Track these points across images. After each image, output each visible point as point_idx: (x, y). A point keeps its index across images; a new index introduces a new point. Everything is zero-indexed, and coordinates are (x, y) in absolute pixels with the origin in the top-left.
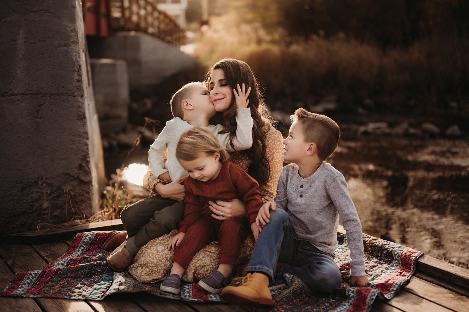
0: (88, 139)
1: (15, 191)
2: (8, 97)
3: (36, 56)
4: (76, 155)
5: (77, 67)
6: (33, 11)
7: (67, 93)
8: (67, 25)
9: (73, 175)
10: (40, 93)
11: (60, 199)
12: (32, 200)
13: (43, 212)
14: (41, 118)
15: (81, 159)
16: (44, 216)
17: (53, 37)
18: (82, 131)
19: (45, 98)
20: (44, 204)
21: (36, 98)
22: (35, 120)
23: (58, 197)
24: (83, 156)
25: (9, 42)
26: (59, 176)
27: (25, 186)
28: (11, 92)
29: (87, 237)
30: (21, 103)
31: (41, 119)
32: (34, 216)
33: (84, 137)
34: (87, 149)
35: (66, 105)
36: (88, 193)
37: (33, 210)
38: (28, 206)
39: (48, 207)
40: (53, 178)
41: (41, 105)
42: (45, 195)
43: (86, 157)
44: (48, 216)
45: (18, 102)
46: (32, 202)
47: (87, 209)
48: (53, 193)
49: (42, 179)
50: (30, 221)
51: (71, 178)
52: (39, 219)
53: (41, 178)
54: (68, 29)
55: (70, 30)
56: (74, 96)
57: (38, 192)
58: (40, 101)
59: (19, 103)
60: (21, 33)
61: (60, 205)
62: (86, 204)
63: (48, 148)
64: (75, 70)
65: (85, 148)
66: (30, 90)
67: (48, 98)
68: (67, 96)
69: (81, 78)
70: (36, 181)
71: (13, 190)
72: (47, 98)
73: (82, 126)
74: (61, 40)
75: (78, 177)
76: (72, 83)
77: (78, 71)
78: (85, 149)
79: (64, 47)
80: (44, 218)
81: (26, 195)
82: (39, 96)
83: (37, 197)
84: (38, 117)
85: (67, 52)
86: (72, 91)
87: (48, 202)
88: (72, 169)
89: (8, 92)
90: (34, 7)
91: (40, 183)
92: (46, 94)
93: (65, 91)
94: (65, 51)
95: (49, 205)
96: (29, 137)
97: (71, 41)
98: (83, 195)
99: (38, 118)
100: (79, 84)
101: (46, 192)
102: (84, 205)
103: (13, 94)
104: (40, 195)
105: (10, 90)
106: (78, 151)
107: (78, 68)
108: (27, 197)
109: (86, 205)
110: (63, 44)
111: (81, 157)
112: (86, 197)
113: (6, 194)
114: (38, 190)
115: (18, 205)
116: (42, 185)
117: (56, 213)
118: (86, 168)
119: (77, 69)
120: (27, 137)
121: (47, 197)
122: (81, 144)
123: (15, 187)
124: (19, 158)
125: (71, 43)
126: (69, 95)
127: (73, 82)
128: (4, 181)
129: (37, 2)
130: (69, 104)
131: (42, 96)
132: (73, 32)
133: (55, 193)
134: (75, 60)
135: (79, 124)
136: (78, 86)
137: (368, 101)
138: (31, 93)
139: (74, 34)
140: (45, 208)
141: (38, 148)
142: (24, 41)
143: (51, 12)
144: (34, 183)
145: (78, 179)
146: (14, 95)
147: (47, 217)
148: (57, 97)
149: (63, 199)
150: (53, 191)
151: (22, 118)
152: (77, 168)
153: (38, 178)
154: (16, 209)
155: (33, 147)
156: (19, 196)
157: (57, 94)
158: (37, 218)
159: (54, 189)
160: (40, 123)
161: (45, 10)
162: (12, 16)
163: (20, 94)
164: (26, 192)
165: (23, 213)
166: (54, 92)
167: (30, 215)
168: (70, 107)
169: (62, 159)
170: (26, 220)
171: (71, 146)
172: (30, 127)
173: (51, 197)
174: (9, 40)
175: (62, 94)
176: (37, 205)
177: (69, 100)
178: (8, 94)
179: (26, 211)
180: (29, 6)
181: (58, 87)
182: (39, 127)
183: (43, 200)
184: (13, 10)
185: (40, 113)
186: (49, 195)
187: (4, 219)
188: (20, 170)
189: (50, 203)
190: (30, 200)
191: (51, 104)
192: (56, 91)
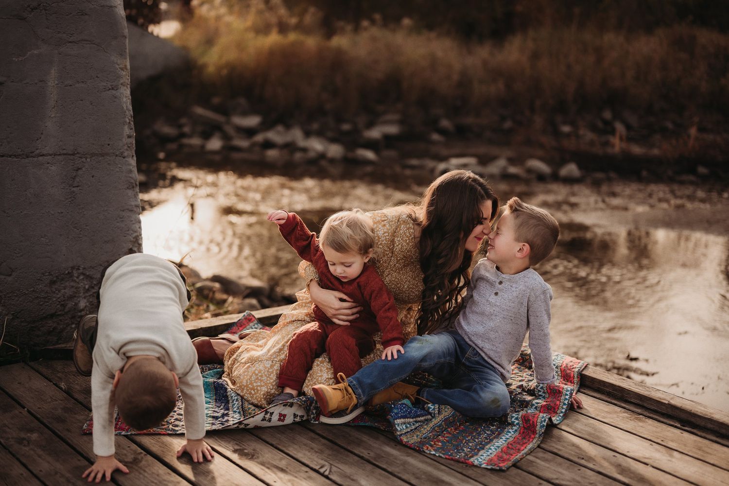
1: (41, 286)
2: (34, 159)
3: (72, 103)
4: (125, 236)
5: (128, 118)
6: (70, 42)
7: (114, 153)
8: (116, 61)
10: (78, 153)
12: (64, 297)
13: (79, 314)
14: (78, 187)
17: (97, 77)
18: (133, 203)
19: (84, 160)
20: (81, 302)
21: (72, 160)
22: (70, 190)
24: (134, 238)
25: (36, 83)
26: (101, 265)
27: (55, 279)
28: (38, 151)
30: (51, 166)
31: (79, 188)
32: (66, 320)
33: (135, 212)
34: (140, 227)
35: (112, 169)
37: (65, 311)
38: (59, 306)
39: (86, 307)
40: (93, 268)
41: (78, 169)
42: (82, 291)
43: (138, 238)
45: (48, 165)
46: (64, 301)
48: (93, 288)
49: (78, 269)
50: (61, 327)
52: (73, 323)
53: (77, 267)
54: (117, 66)
55: (120, 68)
57: (73, 287)
58: (78, 164)
59: (48, 167)
60: (53, 71)
63: (87, 227)
64: (126, 122)
65: (137, 226)
66: (64, 149)
67: (88, 160)
68: (114, 157)
70: (70, 271)
71: (38, 285)
72: (86, 160)
73: (133, 197)
74: (107, 81)
76: (121, 140)
77: (130, 123)
78: (138, 228)
79: (111, 91)
81: (56, 290)
82: (76, 158)
83: (71, 293)
84: (74, 185)
85: (116, 98)
86: (121, 151)
87: (85, 301)
89: (33, 152)
90: (71, 37)
91: (76, 275)
92: (86, 154)
93: (111, 151)
94: (113, 96)
95: (88, 304)
96: (62, 213)
97: (120, 83)
99: (74, 187)
100: (129, 140)
101: (84, 286)
103: (41, 154)
104: (75, 290)
105: (37, 149)
106: (128, 231)
107: (129, 120)
108: (58, 294)
110: (110, 87)
111: (132, 239)
113: (30, 290)
114: (72, 284)
115: (46, 304)
116: (78, 277)
119: (128, 121)
120: (59, 212)
121: (84, 293)
122: (132, 221)
123: (41, 280)
124: (47, 241)
125: (121, 86)
126: (117, 156)
127: (123, 137)
128: (26, 273)
129: (76, 30)
130: (117, 167)
131: (80, 157)
132: (123, 71)
133: (95, 288)
134: (125, 108)
135: (130, 194)
136: (130, 144)
137: (445, 123)
138: (65, 153)
139: (124, 73)
140: (81, 308)
141: (74, 227)
142: (56, 82)
143: (94, 44)
144: (66, 274)
146: (41, 156)
148: (101, 158)
150: (93, 285)
151: (53, 187)
153: (73, 268)
154: (42, 310)
155: (67, 226)
156: (47, 292)
157: (100, 154)
158: (70, 323)
159: (95, 283)
160: (77, 194)
161: (87, 41)
162: (40, 48)
163: (50, 155)
164: (56, 287)
165: (52, 316)
166: (97, 152)
167: (61, 318)
168: (118, 172)
169: (105, 241)
170: (55, 325)
171: (118, 224)
172: (63, 200)
173: (91, 293)
174: (36, 81)
175: (107, 154)
176: (70, 304)
177: (117, 162)
178: (34, 154)
179: (56, 312)
180: (65, 35)
181: (103, 146)
182: (75, 199)
183: (79, 297)
184: (43, 40)
185: (77, 179)
186: (88, 290)
187: (25, 324)
188: (48, 257)
189: (88, 302)
190: (62, 298)
191: (92, 168)
192: (100, 150)
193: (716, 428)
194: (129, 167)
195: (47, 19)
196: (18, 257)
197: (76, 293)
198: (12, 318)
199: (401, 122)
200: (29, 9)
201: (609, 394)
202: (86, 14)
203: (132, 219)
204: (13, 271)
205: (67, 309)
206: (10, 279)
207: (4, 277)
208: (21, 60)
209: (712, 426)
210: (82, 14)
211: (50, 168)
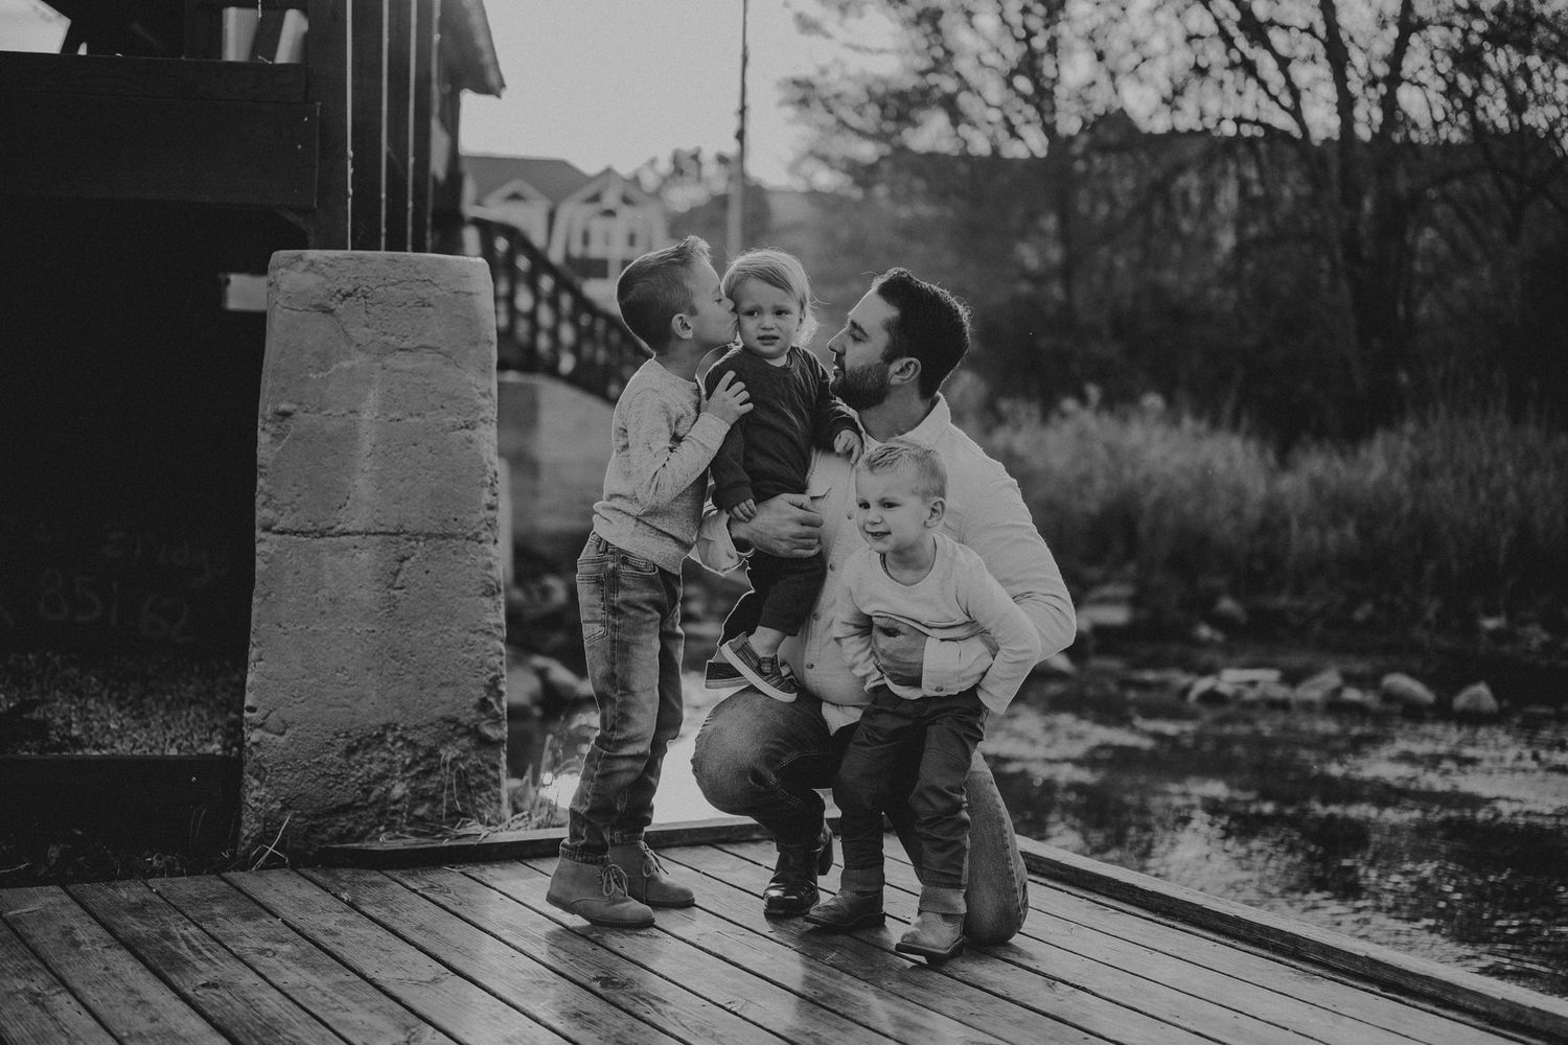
1: (331, 755)
2: (333, 539)
3: (400, 449)
4: (476, 677)
5: (489, 476)
6: (402, 350)
7: (463, 534)
8: (473, 382)
9: (466, 723)
10: (405, 532)
11: (432, 779)
12: (369, 777)
13: (393, 808)
14: (401, 588)
15: (486, 686)
16: (394, 818)
17: (442, 407)
18: (492, 621)
19: (413, 543)
20: (397, 786)
21: (394, 544)
22: (389, 593)
23: (427, 773)
24: (490, 680)
25: (344, 416)
26: (432, 724)
27: (355, 744)
28: (340, 527)
30: (360, 553)
31: (404, 590)
32: (371, 817)
33: (495, 636)
34: (501, 663)
35: (459, 560)
36: (495, 768)
37: (370, 801)
38: (358, 792)
39: (404, 796)
40: (419, 729)
41: (403, 559)
42: (399, 769)
43: (497, 681)
44: (402, 817)
45: (356, 551)
46: (369, 783)
47: (491, 807)
48: (418, 763)
49: (395, 729)
50: (361, 828)
51: (460, 730)
52: (380, 824)
53: (392, 726)
54: (476, 391)
55: (480, 393)
56: (480, 542)
57: (384, 760)
58: (403, 550)
59: (355, 554)
60: (371, 396)
61: (431, 793)
62: (489, 793)
63: (413, 658)
64: (485, 482)
65: (497, 660)
66: (382, 525)
67: (421, 544)
68: (464, 541)
69: (498, 500)
70: (381, 732)
71: (327, 752)
72: (417, 543)
73: (493, 610)
74: (459, 414)
75: (476, 726)
76: (476, 512)
77: (492, 485)
78: (498, 663)
79: (464, 430)
80: (394, 822)
81: (357, 764)
82: (402, 540)
83: (380, 771)
84: (396, 586)
85: (471, 442)
86: (476, 531)
87: (404, 785)
88: (465, 708)
89: (332, 528)
90: (403, 341)
91: (390, 740)
92: (418, 534)
93: (460, 530)
94: (467, 439)
95: (407, 791)
96: (373, 631)
97: (479, 417)
98: (485, 773)
99: (396, 589)
100: (491, 513)
101: (402, 760)
102: (484, 794)
103: (345, 531)
104: (388, 766)
105: (339, 523)
106: (481, 667)
107: (492, 479)
108: (358, 771)
109: (488, 797)
110: (463, 424)
111: (488, 682)
112: (490, 777)
113: (313, 761)
114: (384, 754)
115: (338, 787)
116: (393, 744)
117: (420, 811)
118: (497, 708)
119: (490, 482)
120: (367, 630)
121: (402, 772)
122: (488, 651)
123: (333, 746)
124: (347, 678)
125: (481, 423)
126: (468, 538)
127: (479, 509)
128: (308, 731)
129: (412, 329)
130: (467, 559)
131: (408, 540)
132: (486, 398)
133: (423, 764)
134: (485, 459)
135: (487, 605)
136: (491, 520)
137: (1227, 605)
138: (384, 531)
139: (487, 403)
140: (397, 797)
141: (391, 657)
142: (376, 414)
143: (439, 353)
144: (375, 737)
145: (474, 732)
146: (345, 534)
147: (399, 819)
148: (441, 542)
149: (438, 778)
150: (418, 759)
151: (361, 587)
152: (475, 706)
153: (386, 727)
154: (331, 796)
155: (381, 654)
156: (340, 767)
157: (441, 535)
158: (376, 822)
159: (421, 754)
160: (399, 601)
161: (429, 348)
162: (353, 359)
163: (359, 533)
164: (357, 758)
165: (346, 809)
166: (435, 531)
167: (361, 813)
168: (469, 566)
169: (443, 684)
170: (351, 825)
171: (465, 655)
172: (377, 609)
173: (413, 773)
174: (343, 412)
175: (453, 536)
176: (378, 790)
177: (468, 550)
178: (333, 532)
179: (354, 802)
180: (393, 338)
181: (446, 521)
182: (396, 608)
183: (393, 778)
184: (359, 345)
185: (401, 576)
186: (407, 768)
187: (304, 819)
188: (347, 706)
189: (407, 788)
190: (365, 778)
191: (427, 559)
192: (440, 528)
193: (1438, 992)
194: (486, 559)
195: (367, 312)
196: (295, 702)
197: (389, 771)
198: (282, 809)
199: (1134, 602)
200: (338, 295)
201: (1275, 949)
202: (429, 305)
203: (488, 648)
204: (285, 728)
205: (372, 797)
206: (282, 740)
207: (272, 736)
208: (323, 378)
209: (1431, 990)
210: (424, 306)
211: (358, 555)
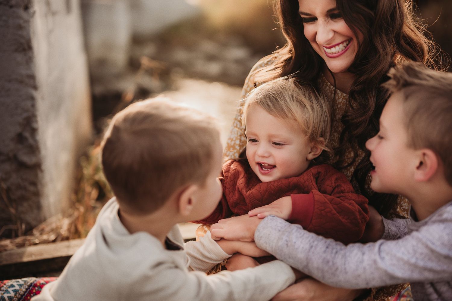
0: (35, 88)
4: (12, 117)
9: (6, 153)
15: (20, 124)
18: (23, 72)
24: (24, 119)
29: (10, 290)
34: (33, 106)
36: (34, 184)
43: (30, 120)
47: (32, 212)
56: (11, 7)
62: (30, 203)
65: (29, 103)
73: (25, 63)
75: (15, 155)
78: (30, 106)
88: (4, 141)
98: (25, 188)
106: (16, 109)
109: (29, 205)
118: (31, 141)
122: (21, 96)
126: (0, 4)
135: (19, 59)
145: (14, 159)
152: (13, 140)
